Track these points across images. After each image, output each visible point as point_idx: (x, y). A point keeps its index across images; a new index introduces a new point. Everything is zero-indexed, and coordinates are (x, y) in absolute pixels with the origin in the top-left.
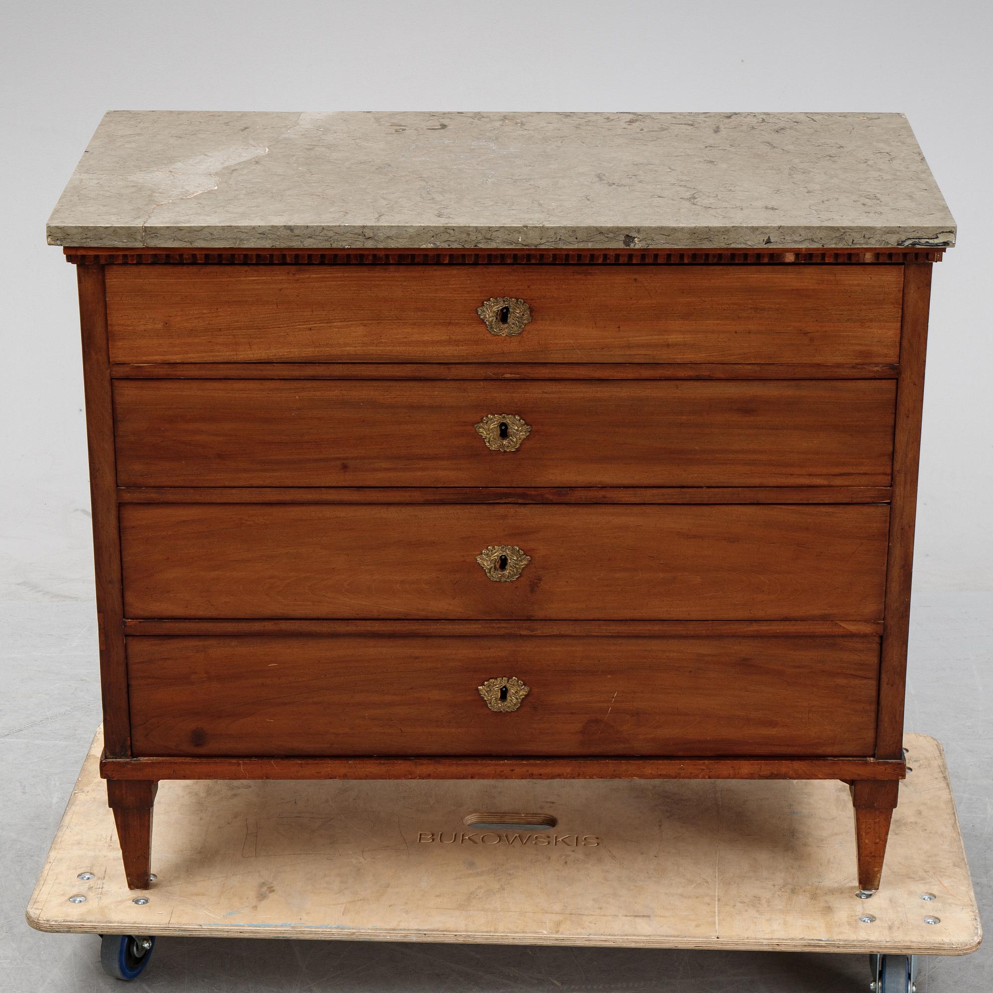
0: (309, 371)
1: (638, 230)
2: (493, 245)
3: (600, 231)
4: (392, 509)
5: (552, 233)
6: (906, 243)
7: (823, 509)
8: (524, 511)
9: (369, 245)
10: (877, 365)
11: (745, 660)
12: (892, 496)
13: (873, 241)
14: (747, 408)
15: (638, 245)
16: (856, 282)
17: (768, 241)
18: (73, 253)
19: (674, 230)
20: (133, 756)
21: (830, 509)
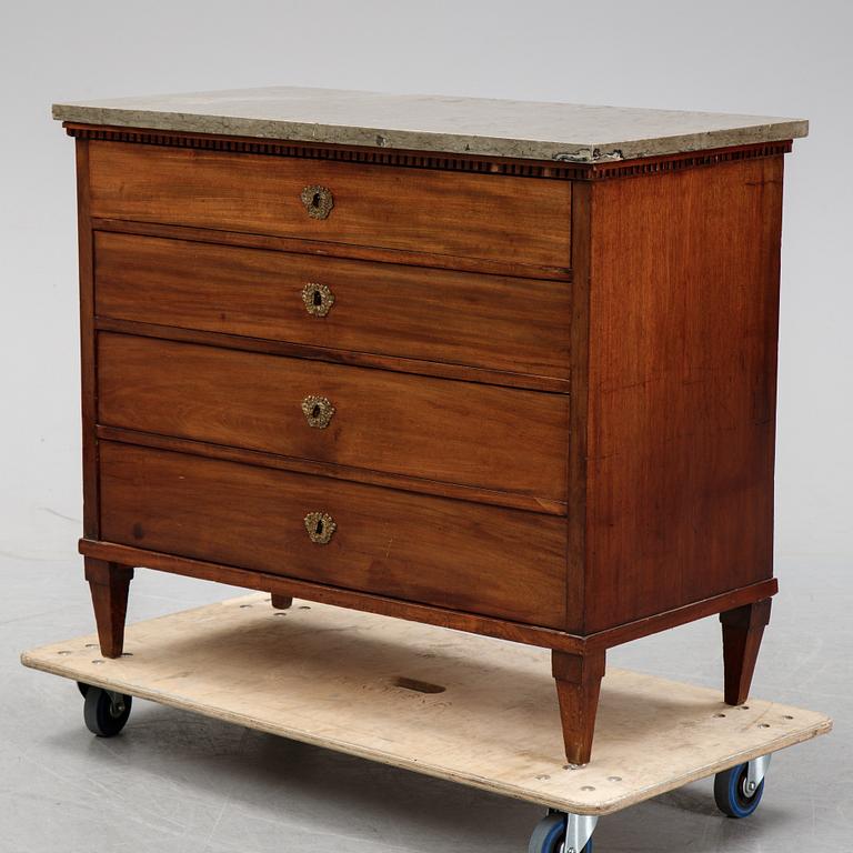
0: (202, 235)
1: (385, 132)
2: (298, 139)
3: (362, 131)
4: (253, 356)
5: (332, 130)
6: (559, 157)
7: (524, 394)
8: (332, 368)
9: (226, 132)
10: (556, 268)
11: (477, 524)
12: (570, 389)
13: (536, 153)
14: (472, 296)
15: (385, 145)
16: (539, 193)
17: (468, 149)
18: (71, 127)
19: (408, 133)
20: (100, 539)
21: (528, 395)
